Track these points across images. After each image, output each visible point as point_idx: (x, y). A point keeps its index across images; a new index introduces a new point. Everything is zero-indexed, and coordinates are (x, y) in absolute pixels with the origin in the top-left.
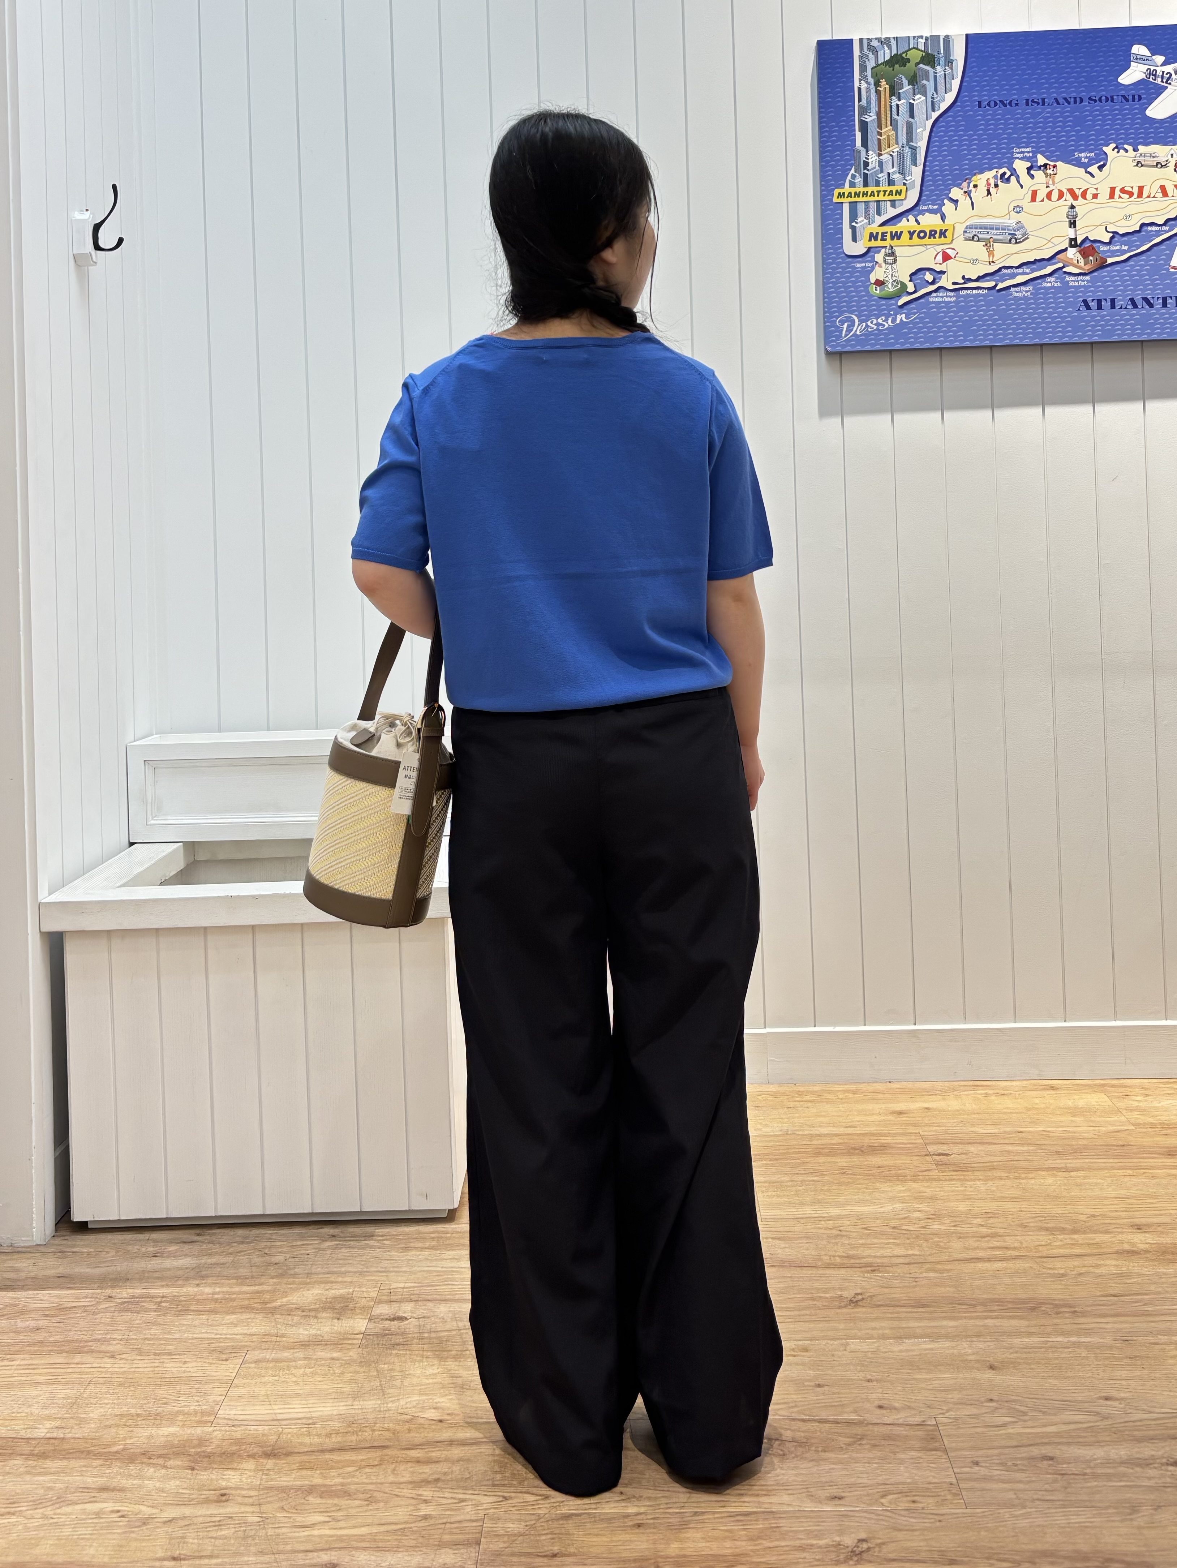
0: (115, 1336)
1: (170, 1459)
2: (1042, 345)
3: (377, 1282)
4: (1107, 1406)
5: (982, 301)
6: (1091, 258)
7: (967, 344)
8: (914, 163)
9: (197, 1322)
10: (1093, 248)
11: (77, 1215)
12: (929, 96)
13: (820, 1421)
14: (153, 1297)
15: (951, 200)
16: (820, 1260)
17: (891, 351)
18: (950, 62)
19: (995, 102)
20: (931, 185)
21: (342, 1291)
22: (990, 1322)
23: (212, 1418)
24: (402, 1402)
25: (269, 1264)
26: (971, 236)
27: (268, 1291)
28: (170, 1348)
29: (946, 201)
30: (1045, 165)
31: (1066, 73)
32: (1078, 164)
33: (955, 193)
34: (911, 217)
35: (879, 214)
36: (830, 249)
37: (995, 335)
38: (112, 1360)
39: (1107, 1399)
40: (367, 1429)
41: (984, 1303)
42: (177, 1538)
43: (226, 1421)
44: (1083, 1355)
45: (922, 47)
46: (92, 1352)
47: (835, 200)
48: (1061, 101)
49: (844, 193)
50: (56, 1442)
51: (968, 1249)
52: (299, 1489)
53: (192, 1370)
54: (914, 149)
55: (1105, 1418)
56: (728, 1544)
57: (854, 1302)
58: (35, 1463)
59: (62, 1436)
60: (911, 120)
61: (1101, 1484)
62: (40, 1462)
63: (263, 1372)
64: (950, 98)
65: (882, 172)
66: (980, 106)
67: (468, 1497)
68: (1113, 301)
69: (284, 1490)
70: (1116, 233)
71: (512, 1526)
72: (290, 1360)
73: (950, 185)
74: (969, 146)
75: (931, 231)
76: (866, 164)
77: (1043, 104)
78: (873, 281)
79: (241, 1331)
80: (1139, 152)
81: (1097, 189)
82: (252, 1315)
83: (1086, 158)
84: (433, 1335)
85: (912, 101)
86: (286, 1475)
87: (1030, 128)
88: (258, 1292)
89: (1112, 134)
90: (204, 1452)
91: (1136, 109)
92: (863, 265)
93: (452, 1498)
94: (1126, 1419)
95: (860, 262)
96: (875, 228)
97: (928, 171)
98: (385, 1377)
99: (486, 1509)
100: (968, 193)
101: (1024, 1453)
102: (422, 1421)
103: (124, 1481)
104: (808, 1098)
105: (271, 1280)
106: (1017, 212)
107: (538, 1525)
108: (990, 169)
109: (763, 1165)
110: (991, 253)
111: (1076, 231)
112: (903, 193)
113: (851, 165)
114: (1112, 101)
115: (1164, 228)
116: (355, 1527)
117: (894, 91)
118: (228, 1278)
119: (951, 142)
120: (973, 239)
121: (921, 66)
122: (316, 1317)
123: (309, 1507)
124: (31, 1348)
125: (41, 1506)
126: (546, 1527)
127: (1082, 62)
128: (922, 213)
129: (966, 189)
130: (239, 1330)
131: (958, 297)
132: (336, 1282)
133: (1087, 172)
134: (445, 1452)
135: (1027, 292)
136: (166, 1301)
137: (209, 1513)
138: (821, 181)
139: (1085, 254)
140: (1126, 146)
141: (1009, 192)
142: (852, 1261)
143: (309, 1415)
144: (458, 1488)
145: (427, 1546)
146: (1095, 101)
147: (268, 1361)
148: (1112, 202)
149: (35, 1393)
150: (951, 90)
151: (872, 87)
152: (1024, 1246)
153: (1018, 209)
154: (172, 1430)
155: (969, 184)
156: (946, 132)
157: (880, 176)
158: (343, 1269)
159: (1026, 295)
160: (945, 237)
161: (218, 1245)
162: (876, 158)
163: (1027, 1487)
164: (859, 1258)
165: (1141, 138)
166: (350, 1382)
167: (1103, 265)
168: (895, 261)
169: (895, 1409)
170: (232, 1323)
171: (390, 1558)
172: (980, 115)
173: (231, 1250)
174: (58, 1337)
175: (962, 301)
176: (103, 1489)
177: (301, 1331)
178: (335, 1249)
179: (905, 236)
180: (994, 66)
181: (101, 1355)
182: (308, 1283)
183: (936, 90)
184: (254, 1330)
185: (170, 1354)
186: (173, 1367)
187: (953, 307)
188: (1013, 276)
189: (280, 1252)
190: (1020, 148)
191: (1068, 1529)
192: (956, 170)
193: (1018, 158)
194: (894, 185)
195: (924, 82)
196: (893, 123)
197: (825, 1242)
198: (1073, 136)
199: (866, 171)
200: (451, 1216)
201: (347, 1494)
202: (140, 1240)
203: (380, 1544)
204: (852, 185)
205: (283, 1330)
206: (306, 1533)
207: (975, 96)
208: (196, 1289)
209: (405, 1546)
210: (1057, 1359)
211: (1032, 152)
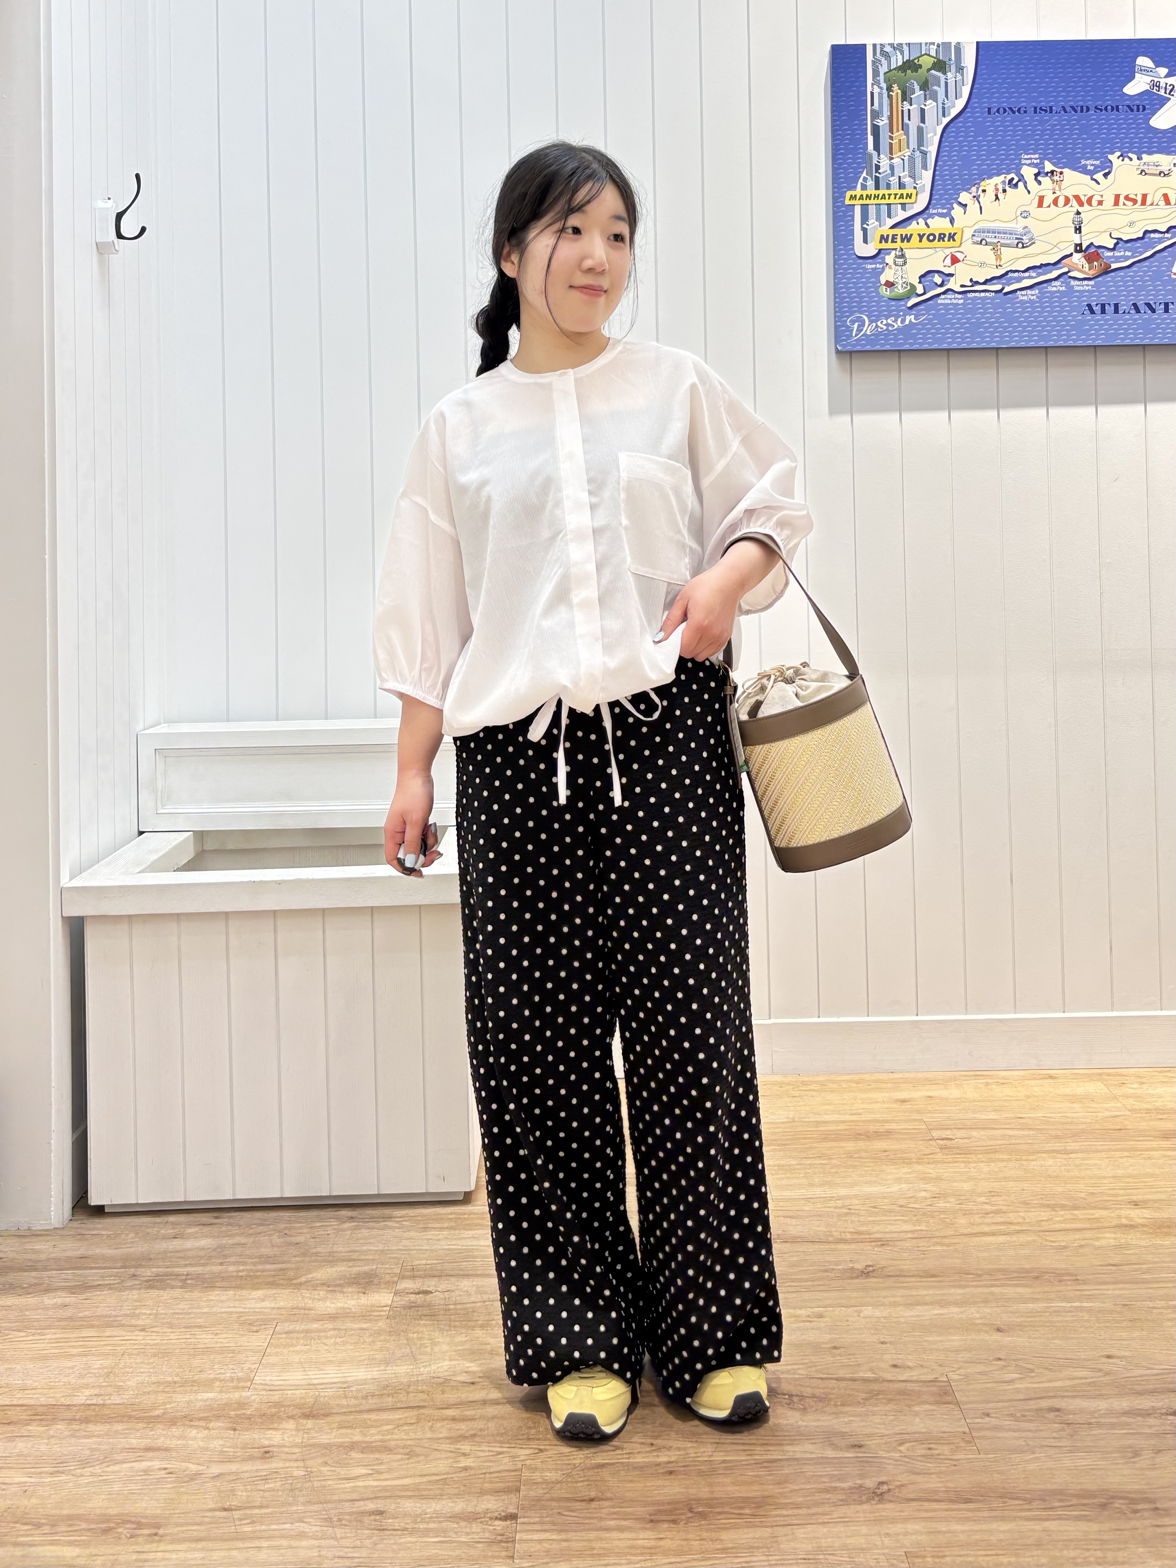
0: (144, 1311)
1: (211, 1421)
2: (1046, 348)
3: (399, 1259)
4: (1109, 1363)
5: (989, 303)
6: (1095, 263)
7: (974, 345)
8: (925, 167)
9: (224, 1298)
10: (1098, 254)
11: (94, 1199)
12: (940, 101)
13: (837, 1379)
14: (178, 1275)
15: (960, 204)
16: (832, 1236)
17: (899, 351)
18: (960, 69)
19: (1004, 109)
20: (940, 190)
21: (366, 1268)
22: (995, 1290)
23: (249, 1384)
24: (434, 1367)
25: (290, 1244)
26: (979, 239)
27: (292, 1269)
28: (200, 1321)
29: (955, 205)
30: (1052, 172)
31: (1074, 82)
32: (1084, 171)
33: (964, 197)
34: (921, 220)
35: (889, 216)
36: (841, 250)
37: (1002, 337)
38: (143, 1333)
39: (1109, 1357)
40: (402, 1391)
41: (989, 1273)
42: (227, 1491)
43: (262, 1387)
44: (1086, 1318)
45: (933, 53)
46: (123, 1325)
47: (847, 202)
48: (1068, 109)
49: (855, 196)
50: (97, 1408)
51: (973, 1224)
52: (340, 1446)
53: (224, 1341)
54: (924, 153)
55: (1107, 1374)
56: (756, 1487)
57: (866, 1273)
58: (78, 1427)
59: (102, 1402)
60: (922, 125)
61: (1104, 1432)
62: (83, 1426)
63: (294, 1342)
64: (960, 104)
65: (893, 175)
66: (989, 113)
67: (505, 1450)
68: (1116, 306)
69: (327, 1447)
70: (1121, 239)
71: (549, 1474)
72: (320, 1331)
73: (959, 189)
74: (978, 151)
75: (940, 235)
76: (878, 167)
77: (1051, 112)
78: (883, 282)
79: (269, 1305)
80: (1143, 161)
81: (1102, 196)
82: (279, 1291)
83: (1092, 165)
84: (459, 1307)
85: (923, 106)
86: (327, 1433)
87: (1038, 135)
88: (282, 1270)
89: (1118, 143)
90: (244, 1414)
91: (1141, 119)
92: (874, 266)
93: (489, 1451)
94: (1128, 1375)
95: (871, 264)
96: (885, 230)
97: (939, 175)
98: (416, 1344)
99: (524, 1460)
100: (977, 198)
101: (1033, 1405)
102: (454, 1384)
103: (168, 1442)
104: (813, 1087)
105: (293, 1259)
106: (1025, 218)
107: (574, 1473)
108: (998, 175)
109: (773, 1150)
110: (998, 257)
111: (1081, 237)
112: (914, 196)
113: (863, 168)
114: (1118, 110)
115: (1167, 235)
116: (398, 1478)
117: (905, 96)
118: (250, 1257)
119: (961, 147)
120: (981, 243)
121: (933, 72)
122: (343, 1292)
123: (351, 1462)
124: (61, 1323)
125: (89, 1465)
126: (582, 1475)
127: (1089, 72)
128: (932, 216)
129: (974, 194)
130: (266, 1304)
131: (966, 299)
132: (359, 1260)
133: (1093, 179)
134: (480, 1411)
135: (1033, 295)
136: (192, 1279)
137: (255, 1468)
138: (833, 183)
139: (1090, 259)
140: (1130, 155)
141: (1016, 197)
142: (862, 1236)
143: (344, 1380)
144: (496, 1442)
145: (469, 1493)
146: (1101, 110)
147: (298, 1332)
148: (1117, 210)
149: (70, 1364)
150: (961, 97)
151: (885, 91)
152: (1027, 1220)
153: (1025, 215)
154: (210, 1395)
155: (978, 189)
156: (956, 137)
157: (891, 179)
158: (365, 1248)
159: (1032, 298)
160: (954, 240)
161: (237, 1228)
162: (888, 161)
163: (1035, 1435)
164: (870, 1234)
165: (1145, 147)
166: (381, 1349)
167: (1107, 271)
168: (905, 263)
169: (909, 1367)
170: (259, 1298)
171: (434, 1505)
172: (989, 121)
173: (251, 1231)
174: (86, 1313)
175: (969, 304)
176: (148, 1449)
177: (328, 1304)
178: (355, 1229)
179: (915, 238)
180: (1004, 74)
181: (132, 1329)
182: (331, 1261)
183: (947, 96)
184: (282, 1304)
185: (200, 1327)
186: (205, 1339)
187: (961, 309)
188: (1019, 280)
189: (301, 1233)
190: (1028, 154)
191: (1075, 1472)
192: (966, 174)
193: (1025, 164)
194: (904, 188)
195: (935, 88)
196: (905, 128)
197: (835, 1220)
198: (1079, 143)
199: (877, 174)
200: (467, 1198)
201: (388, 1450)
202: (158, 1223)
203: (424, 1493)
204: (864, 187)
205: (310, 1304)
206: (351, 1485)
207: (985, 103)
208: (220, 1268)
209: (448, 1494)
210: (1061, 1322)
211: (1039, 158)
